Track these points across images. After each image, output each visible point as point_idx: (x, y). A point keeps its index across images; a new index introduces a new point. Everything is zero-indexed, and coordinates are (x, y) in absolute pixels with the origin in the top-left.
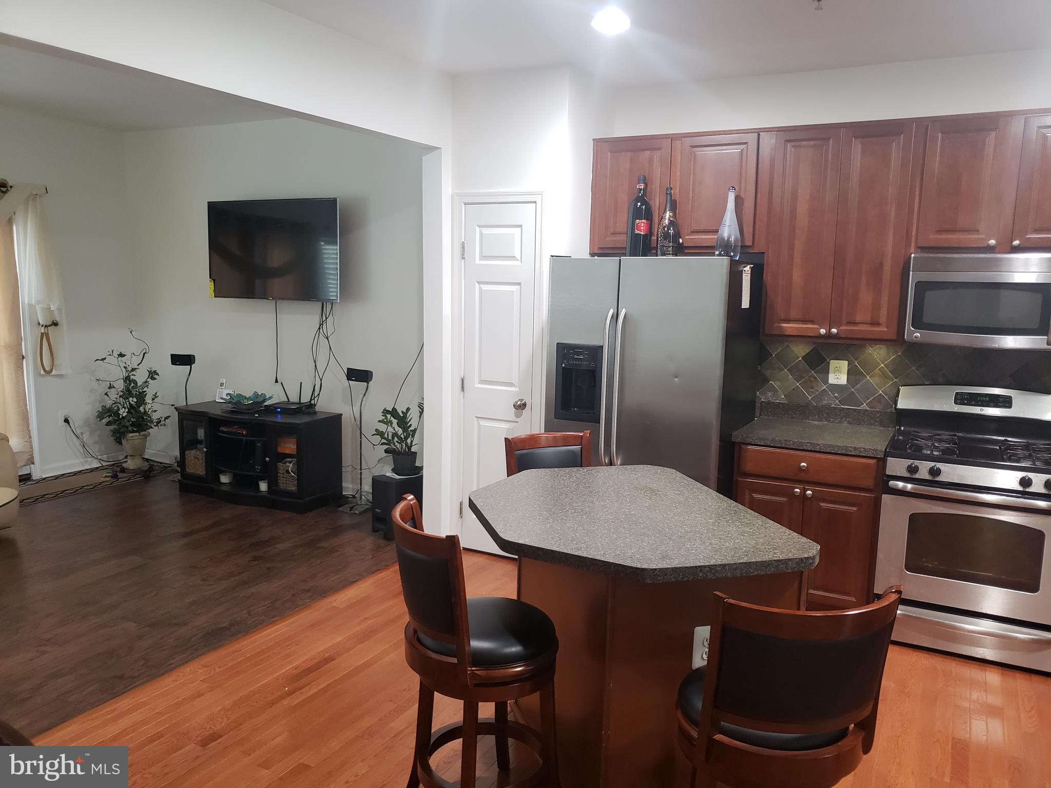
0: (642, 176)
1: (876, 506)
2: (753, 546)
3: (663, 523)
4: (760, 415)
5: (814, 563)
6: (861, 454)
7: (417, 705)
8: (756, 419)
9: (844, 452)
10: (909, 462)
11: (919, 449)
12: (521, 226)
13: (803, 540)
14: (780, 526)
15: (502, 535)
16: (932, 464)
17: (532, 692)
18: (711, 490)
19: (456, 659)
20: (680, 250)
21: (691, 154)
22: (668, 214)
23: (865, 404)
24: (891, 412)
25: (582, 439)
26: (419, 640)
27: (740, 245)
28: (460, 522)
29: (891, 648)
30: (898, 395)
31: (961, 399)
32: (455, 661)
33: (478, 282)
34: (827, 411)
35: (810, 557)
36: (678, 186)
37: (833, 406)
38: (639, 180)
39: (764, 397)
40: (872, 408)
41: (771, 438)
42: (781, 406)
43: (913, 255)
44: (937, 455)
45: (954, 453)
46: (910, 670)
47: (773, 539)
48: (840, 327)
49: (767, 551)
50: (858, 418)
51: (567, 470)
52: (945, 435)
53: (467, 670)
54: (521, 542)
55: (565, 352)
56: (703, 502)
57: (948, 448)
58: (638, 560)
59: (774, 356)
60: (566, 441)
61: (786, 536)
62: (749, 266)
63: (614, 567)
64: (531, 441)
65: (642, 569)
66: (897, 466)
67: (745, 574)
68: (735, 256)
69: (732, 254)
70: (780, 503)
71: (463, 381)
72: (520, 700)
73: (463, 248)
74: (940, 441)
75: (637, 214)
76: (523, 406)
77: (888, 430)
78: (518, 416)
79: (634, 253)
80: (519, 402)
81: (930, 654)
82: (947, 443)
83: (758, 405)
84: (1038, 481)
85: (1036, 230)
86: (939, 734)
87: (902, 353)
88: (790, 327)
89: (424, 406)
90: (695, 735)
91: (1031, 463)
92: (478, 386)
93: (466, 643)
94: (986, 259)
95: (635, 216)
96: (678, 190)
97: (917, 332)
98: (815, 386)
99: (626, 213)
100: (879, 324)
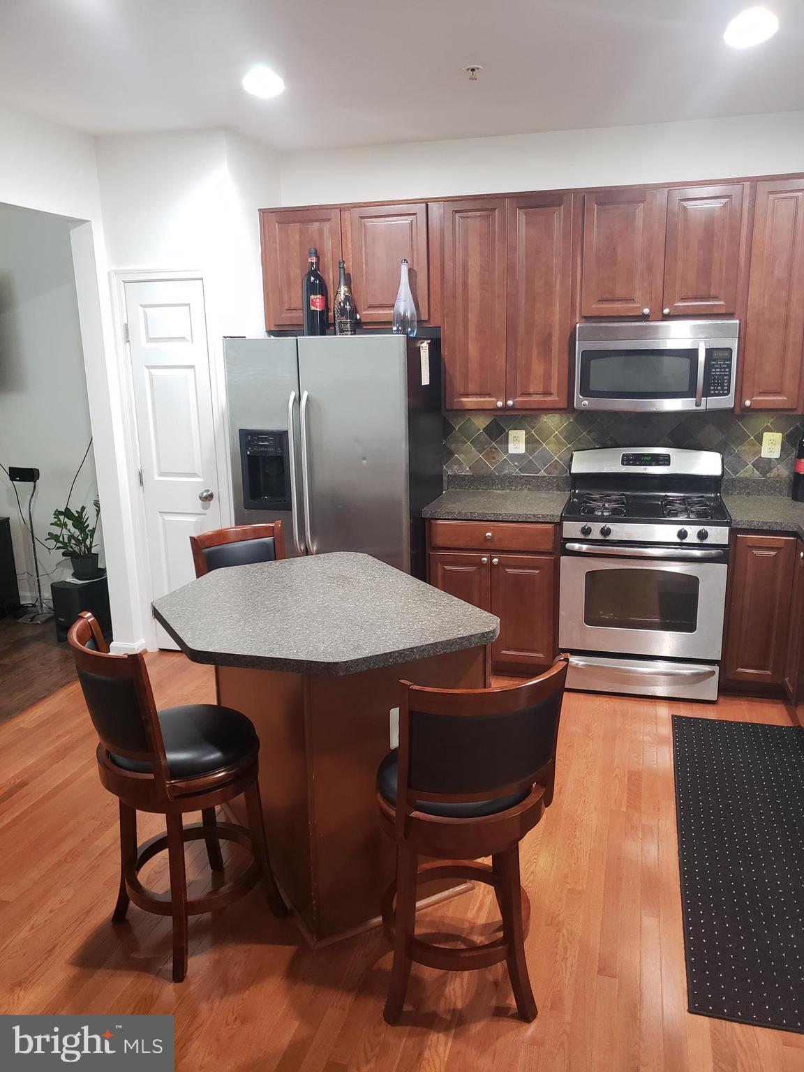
0: (312, 249)
1: (556, 566)
2: (439, 626)
3: (355, 612)
4: (448, 488)
5: (495, 636)
6: (540, 520)
7: (119, 822)
8: (444, 493)
9: (524, 519)
10: (582, 524)
11: (592, 511)
12: (188, 305)
13: (484, 615)
14: (464, 602)
15: (190, 645)
16: (603, 525)
17: (237, 793)
19: (153, 774)
20: (358, 327)
21: (361, 225)
22: (343, 289)
23: (543, 471)
24: (566, 476)
25: (273, 529)
26: (113, 761)
27: (416, 320)
28: (154, 623)
30: (571, 460)
31: (627, 460)
32: (152, 776)
33: (146, 366)
34: (508, 480)
35: (491, 631)
36: (351, 260)
37: (514, 474)
38: (310, 253)
39: (451, 470)
40: (549, 474)
41: (458, 510)
42: (467, 478)
43: (578, 325)
44: (607, 516)
45: (622, 513)
46: (593, 714)
47: (458, 616)
48: (515, 398)
49: (451, 630)
50: (537, 484)
51: (259, 565)
52: (615, 495)
53: (165, 784)
54: (210, 650)
55: (249, 439)
56: (394, 585)
57: (616, 508)
58: (331, 654)
59: (457, 429)
60: (257, 534)
61: (469, 612)
62: (426, 342)
64: (220, 537)
66: (572, 529)
67: (432, 655)
68: (412, 331)
69: (409, 330)
70: (469, 573)
71: (140, 475)
73: (127, 330)
74: (610, 501)
75: (311, 289)
76: (210, 497)
77: (564, 494)
78: (205, 508)
79: (312, 332)
80: (205, 494)
81: (610, 698)
82: (615, 503)
83: (445, 478)
84: (692, 532)
85: (682, 299)
86: (617, 769)
87: (575, 419)
88: (469, 402)
89: (100, 503)
90: (393, 813)
91: (686, 516)
92: (157, 478)
93: (162, 757)
94: (642, 326)
95: (309, 292)
96: (351, 263)
97: (585, 400)
98: (496, 457)
99: (300, 287)
100: (551, 394)
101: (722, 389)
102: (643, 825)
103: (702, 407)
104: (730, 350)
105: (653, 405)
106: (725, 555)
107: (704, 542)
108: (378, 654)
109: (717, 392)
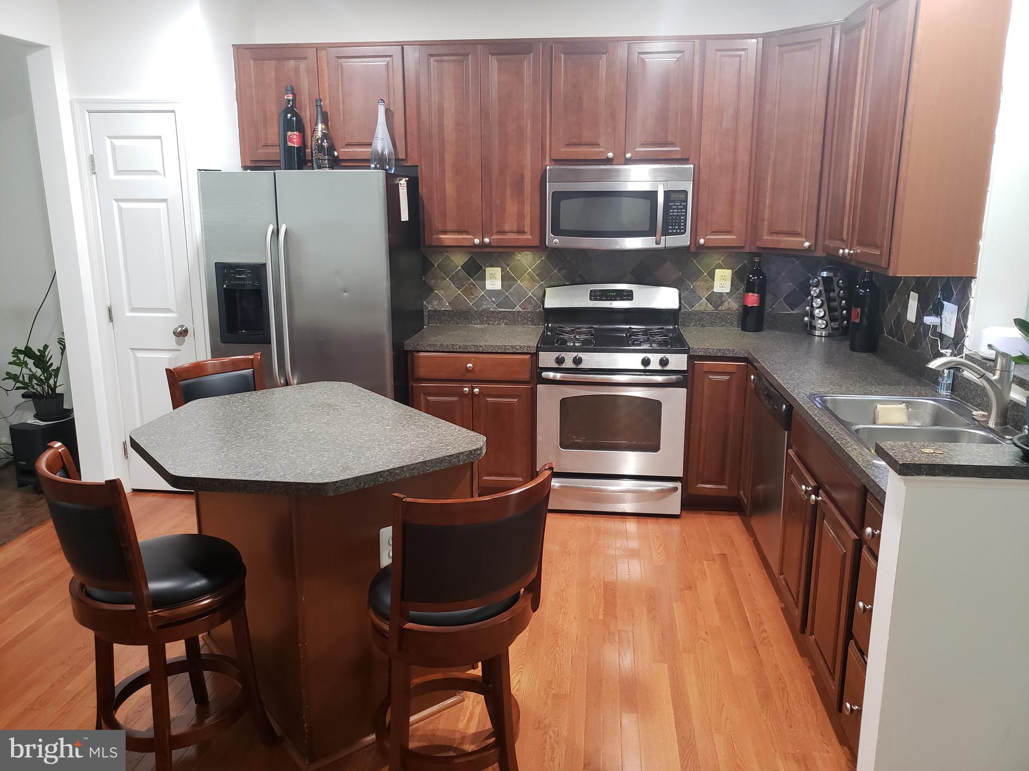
0: (289, 87)
1: (533, 396)
2: (428, 446)
3: (342, 436)
4: (429, 324)
5: (482, 453)
6: (518, 351)
7: (95, 662)
8: (425, 327)
9: (503, 351)
10: (556, 354)
11: (564, 342)
12: (160, 137)
13: (471, 434)
14: (450, 424)
15: (171, 472)
16: (575, 354)
17: (223, 621)
18: (387, 399)
19: (134, 605)
20: (336, 163)
21: (338, 65)
22: (320, 127)
23: (518, 306)
24: (540, 311)
25: (253, 361)
26: (88, 595)
27: (394, 158)
28: (126, 463)
29: (549, 515)
30: (544, 296)
31: (594, 296)
32: (133, 607)
33: (114, 199)
34: (486, 315)
35: (478, 449)
36: (328, 98)
37: (491, 310)
38: (286, 90)
39: (431, 305)
40: (525, 309)
41: (440, 343)
42: (446, 313)
43: (548, 167)
44: (578, 346)
45: (592, 343)
46: (569, 532)
47: (445, 437)
48: (491, 236)
49: (440, 448)
50: (513, 319)
51: (239, 395)
52: (584, 328)
53: (147, 614)
55: (225, 272)
56: (380, 411)
57: (586, 339)
58: (320, 475)
59: (436, 266)
60: (236, 366)
61: (456, 432)
62: (404, 180)
63: (296, 486)
64: (197, 369)
65: (324, 483)
66: (547, 359)
67: (422, 473)
68: (390, 169)
69: (387, 167)
70: (452, 403)
71: (110, 310)
72: (212, 631)
73: (93, 161)
74: (580, 333)
75: (288, 126)
76: (185, 332)
77: (538, 328)
78: (179, 343)
79: (289, 167)
80: (180, 329)
81: (584, 516)
82: (585, 335)
83: (426, 313)
84: (655, 360)
85: (642, 144)
86: (594, 581)
87: (546, 258)
88: (448, 238)
89: (66, 341)
90: (386, 627)
91: (649, 345)
92: (129, 314)
93: (143, 586)
94: (607, 169)
95: (286, 128)
96: (328, 101)
97: (556, 238)
98: (474, 292)
99: (276, 124)
100: (525, 232)
101: (679, 228)
102: (619, 630)
103: (662, 245)
104: (685, 192)
105: (617, 244)
106: (684, 379)
107: (665, 369)
108: (368, 473)
109: (674, 231)
